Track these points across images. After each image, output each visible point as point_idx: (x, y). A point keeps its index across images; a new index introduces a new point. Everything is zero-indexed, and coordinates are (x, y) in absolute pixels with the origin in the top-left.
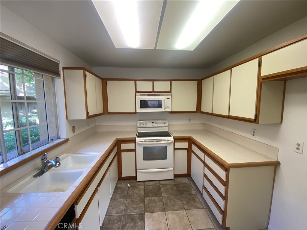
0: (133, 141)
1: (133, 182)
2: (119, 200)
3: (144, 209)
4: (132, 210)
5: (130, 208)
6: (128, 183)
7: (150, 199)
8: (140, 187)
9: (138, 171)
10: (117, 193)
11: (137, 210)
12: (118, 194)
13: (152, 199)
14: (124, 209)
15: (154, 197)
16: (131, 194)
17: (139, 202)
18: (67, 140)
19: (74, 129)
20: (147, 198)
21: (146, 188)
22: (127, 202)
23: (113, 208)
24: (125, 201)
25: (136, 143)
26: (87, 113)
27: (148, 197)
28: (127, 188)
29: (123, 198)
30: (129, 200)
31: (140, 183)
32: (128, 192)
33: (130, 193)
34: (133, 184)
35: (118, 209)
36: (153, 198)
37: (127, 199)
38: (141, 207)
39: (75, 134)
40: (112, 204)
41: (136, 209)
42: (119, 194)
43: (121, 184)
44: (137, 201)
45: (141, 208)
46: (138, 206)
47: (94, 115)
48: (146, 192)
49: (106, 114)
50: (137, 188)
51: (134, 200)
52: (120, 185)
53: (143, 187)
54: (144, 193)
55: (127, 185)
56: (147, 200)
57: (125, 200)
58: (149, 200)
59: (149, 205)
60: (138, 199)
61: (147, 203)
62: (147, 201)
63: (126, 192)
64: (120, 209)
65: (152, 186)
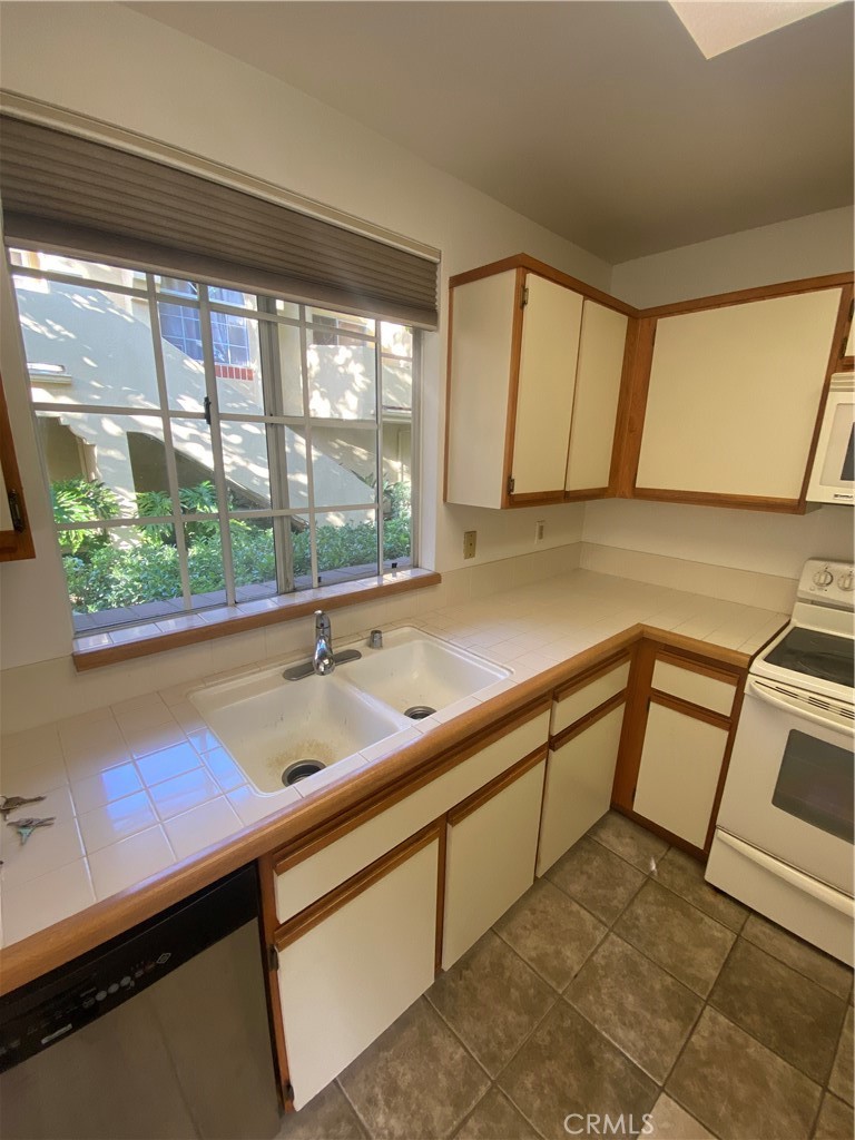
0: (734, 671)
1: (681, 868)
2: (575, 907)
3: (669, 1060)
4: (608, 1011)
5: (604, 991)
6: (655, 857)
7: (739, 1038)
8: (707, 919)
9: (719, 833)
10: (586, 868)
11: (632, 1035)
12: (584, 877)
13: (751, 1051)
14: (577, 969)
15: (765, 1043)
16: (643, 921)
17: (663, 1005)
18: (433, 580)
19: (470, 541)
20: (722, 1019)
21: (738, 955)
22: (606, 945)
23: (535, 927)
24: (599, 936)
25: (746, 690)
26: (509, 483)
27: (731, 1015)
28: (639, 881)
29: (598, 914)
30: (619, 947)
31: (722, 905)
32: (632, 901)
33: (640, 911)
34: (680, 881)
35: (550, 949)
36: (754, 1049)
37: (613, 937)
38: (661, 1034)
39: (471, 561)
40: (540, 901)
41: (631, 1026)
42: (590, 877)
43: (619, 836)
44: (658, 986)
45: (657, 1041)
46: (649, 1016)
47: (545, 493)
48: (734, 979)
49: (623, 496)
50: (687, 915)
51: (644, 968)
52: (612, 839)
53: (730, 937)
54: (715, 974)
55: (647, 866)
56: (713, 1025)
57: (603, 930)
58: (729, 1039)
59: (708, 1064)
60: (669, 980)
61: (704, 1044)
62: (712, 1034)
63: (621, 893)
64: (558, 953)
65: (783, 972)
